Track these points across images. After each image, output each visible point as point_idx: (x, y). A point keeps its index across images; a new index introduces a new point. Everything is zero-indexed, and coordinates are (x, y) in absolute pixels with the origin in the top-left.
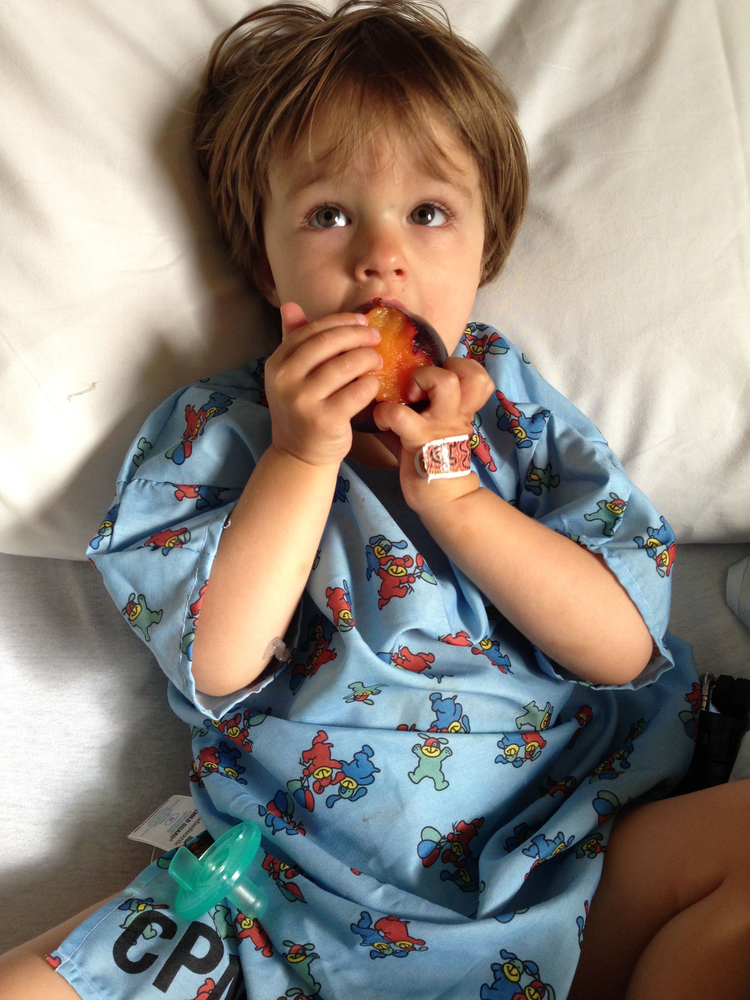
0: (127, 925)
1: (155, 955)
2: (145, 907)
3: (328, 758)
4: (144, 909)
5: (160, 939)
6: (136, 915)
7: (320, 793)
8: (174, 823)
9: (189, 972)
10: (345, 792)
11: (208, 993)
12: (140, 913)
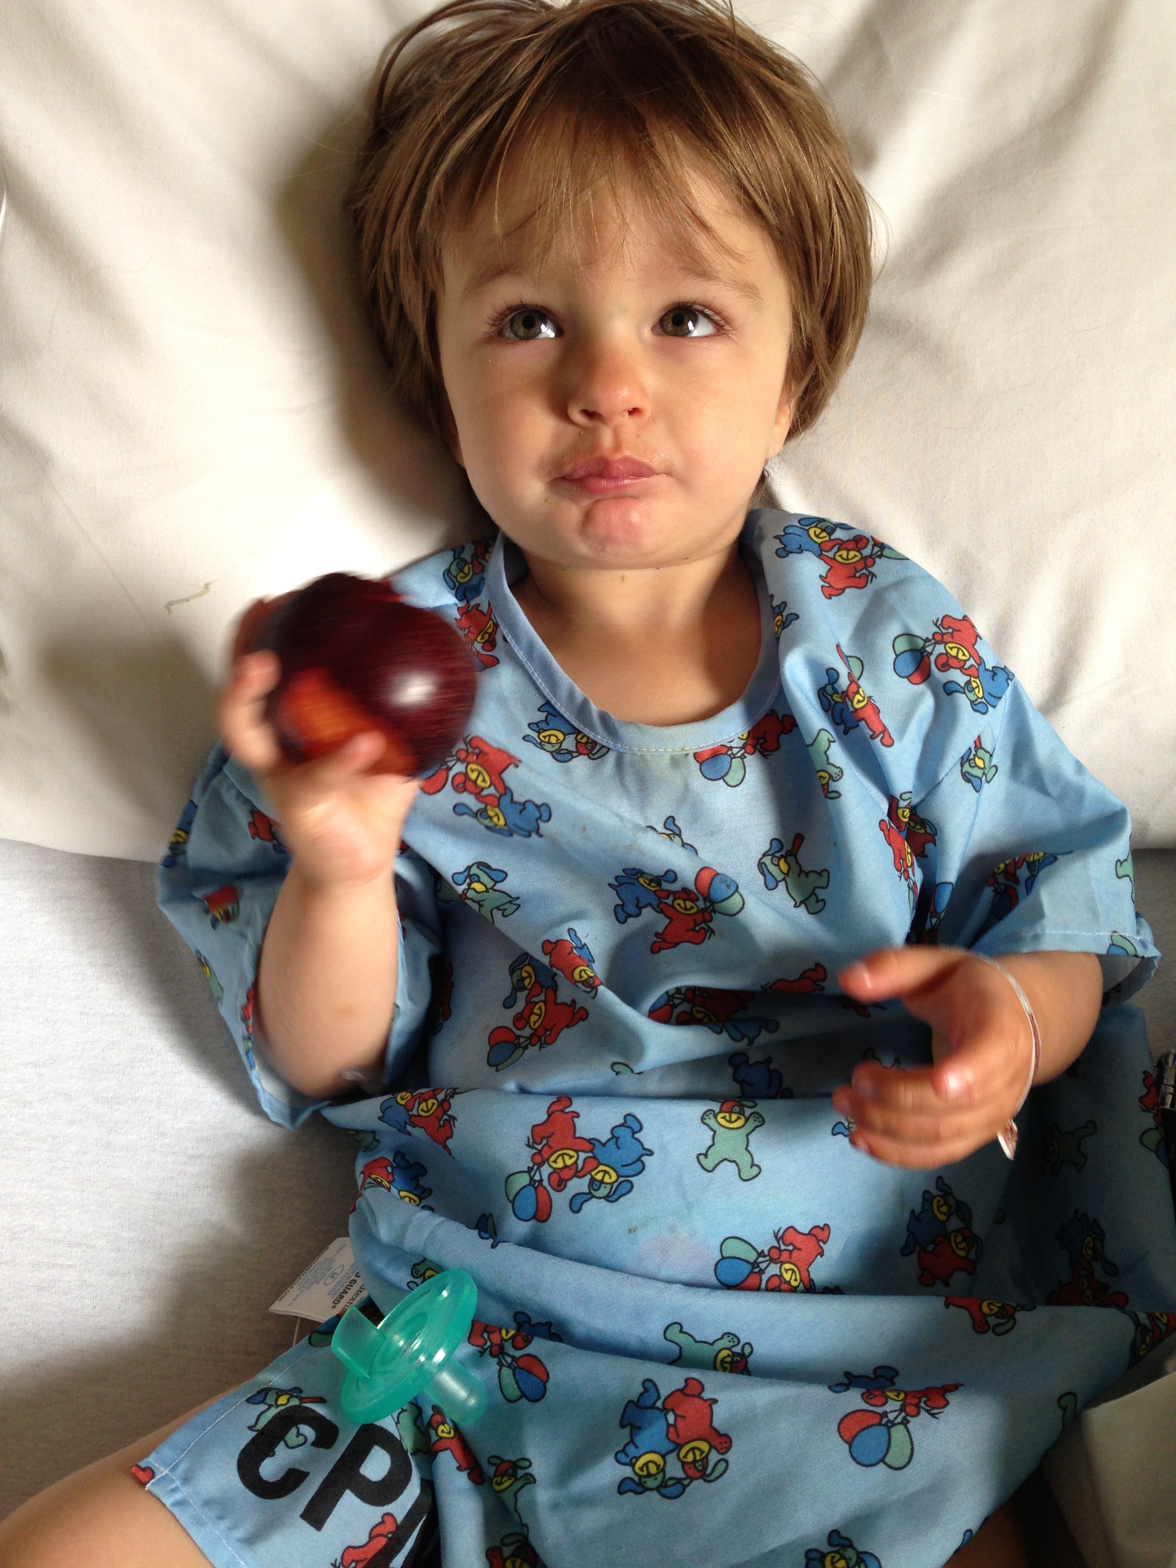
0: (260, 1426)
1: (302, 1472)
2: (288, 1400)
3: (571, 1133)
4: (287, 1403)
5: (312, 1448)
6: (273, 1412)
7: (562, 1190)
8: (337, 1281)
9: (357, 1501)
10: (598, 1189)
11: (385, 1536)
12: (280, 1409)
